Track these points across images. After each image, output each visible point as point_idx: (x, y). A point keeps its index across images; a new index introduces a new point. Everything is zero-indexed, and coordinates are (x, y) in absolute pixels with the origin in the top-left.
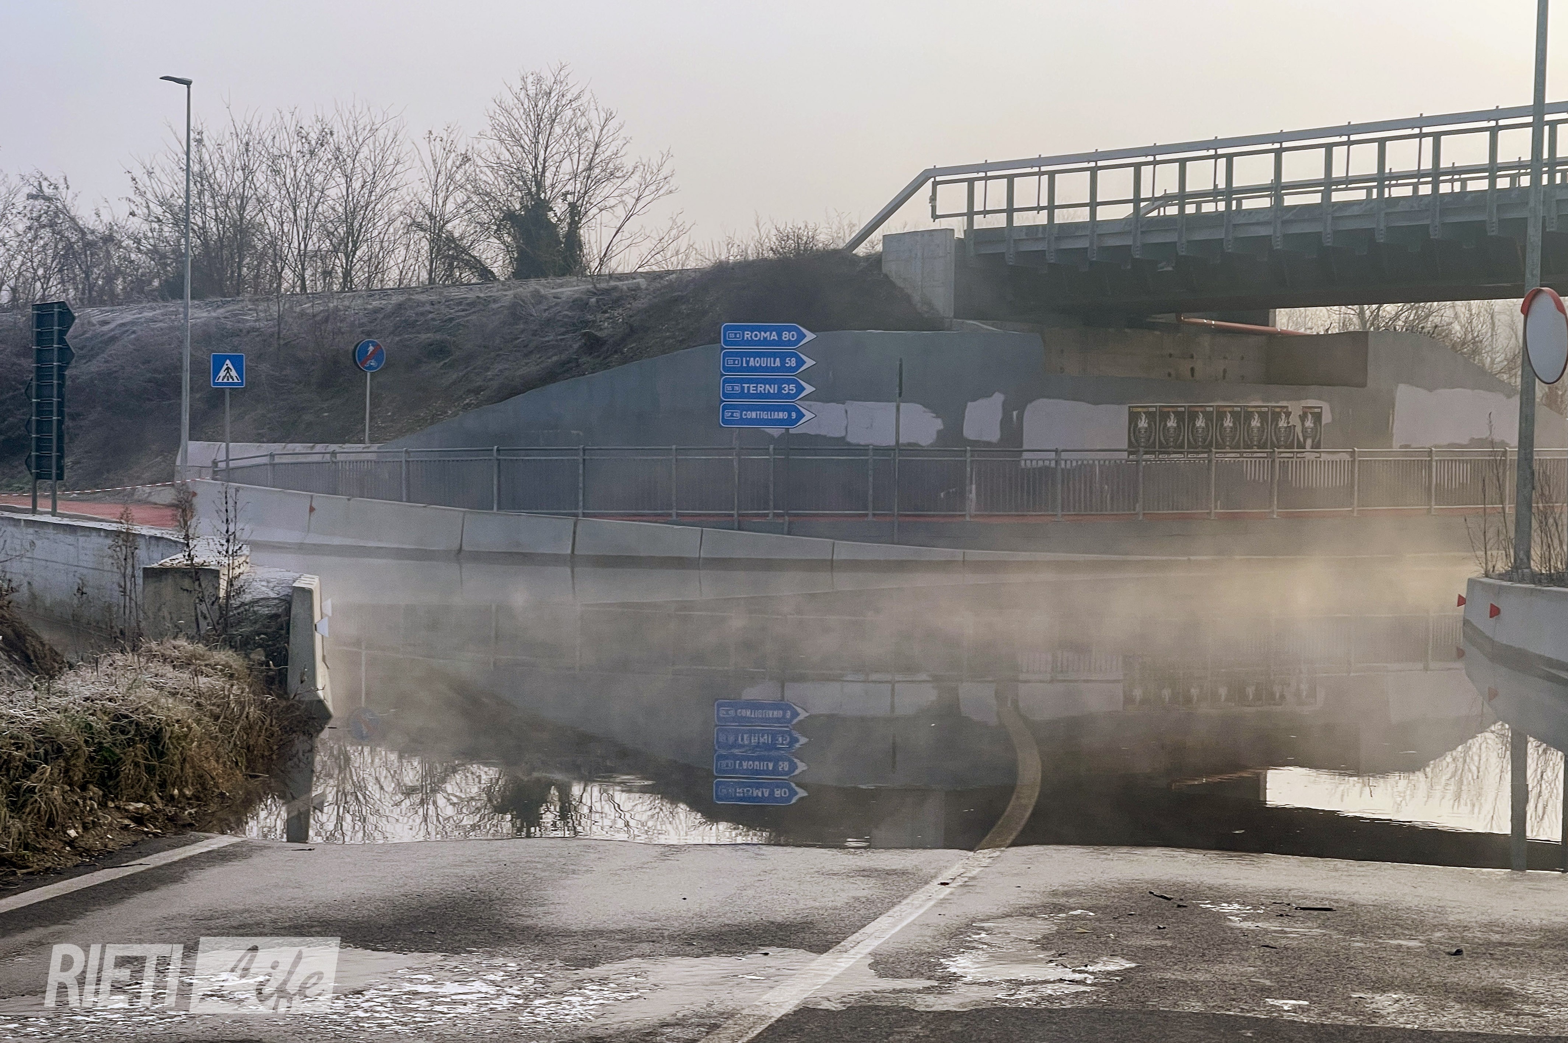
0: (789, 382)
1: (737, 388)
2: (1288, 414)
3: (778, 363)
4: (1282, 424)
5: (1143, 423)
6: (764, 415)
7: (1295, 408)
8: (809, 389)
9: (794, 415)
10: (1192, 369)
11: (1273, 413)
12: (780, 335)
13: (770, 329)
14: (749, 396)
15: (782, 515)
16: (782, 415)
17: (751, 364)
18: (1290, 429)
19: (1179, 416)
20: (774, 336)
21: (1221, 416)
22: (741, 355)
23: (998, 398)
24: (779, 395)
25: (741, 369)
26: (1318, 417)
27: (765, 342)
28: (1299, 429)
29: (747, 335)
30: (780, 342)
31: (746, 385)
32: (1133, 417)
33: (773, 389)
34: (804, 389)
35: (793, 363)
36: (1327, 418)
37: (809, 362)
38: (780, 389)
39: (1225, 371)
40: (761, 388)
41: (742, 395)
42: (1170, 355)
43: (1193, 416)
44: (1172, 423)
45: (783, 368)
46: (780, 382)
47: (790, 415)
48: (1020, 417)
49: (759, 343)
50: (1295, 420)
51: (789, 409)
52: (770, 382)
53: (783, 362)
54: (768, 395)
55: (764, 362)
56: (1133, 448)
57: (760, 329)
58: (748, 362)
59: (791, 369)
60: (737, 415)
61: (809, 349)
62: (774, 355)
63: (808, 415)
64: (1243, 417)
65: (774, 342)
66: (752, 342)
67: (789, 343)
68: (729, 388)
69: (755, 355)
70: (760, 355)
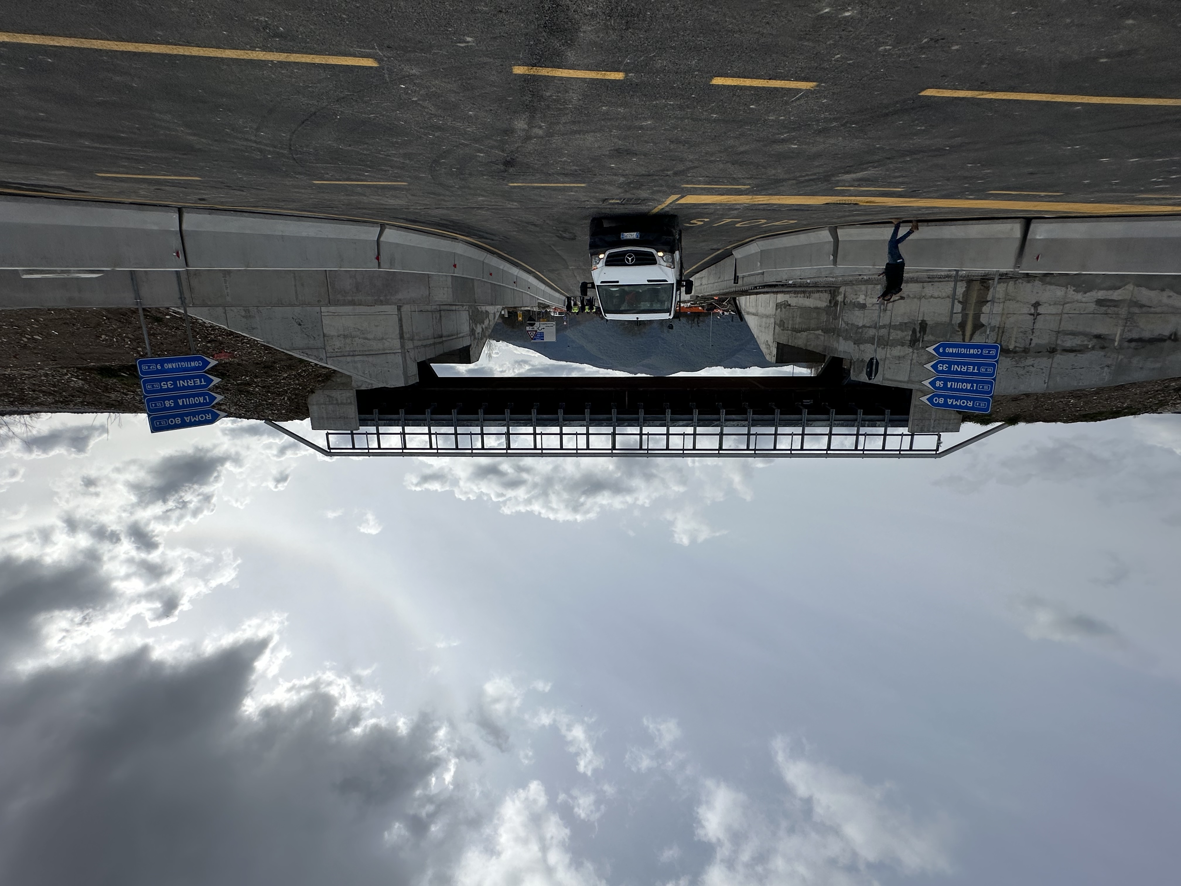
0: (942, 371)
1: (983, 370)
6: (963, 351)
9: (941, 350)
12: (946, 401)
13: (951, 406)
16: (950, 350)
17: (969, 385)
22: (976, 391)
25: (977, 382)
27: (957, 398)
30: (946, 397)
31: (976, 371)
33: (955, 368)
34: (932, 366)
38: (950, 367)
40: (964, 369)
45: (946, 381)
46: (949, 372)
47: (944, 350)
49: (962, 398)
52: (957, 372)
53: (945, 384)
54: (958, 363)
55: (960, 385)
58: (972, 386)
59: (940, 379)
60: (985, 352)
62: (951, 389)
65: (951, 397)
66: (967, 399)
67: (939, 396)
68: (990, 370)
69: (966, 390)
70: (962, 390)
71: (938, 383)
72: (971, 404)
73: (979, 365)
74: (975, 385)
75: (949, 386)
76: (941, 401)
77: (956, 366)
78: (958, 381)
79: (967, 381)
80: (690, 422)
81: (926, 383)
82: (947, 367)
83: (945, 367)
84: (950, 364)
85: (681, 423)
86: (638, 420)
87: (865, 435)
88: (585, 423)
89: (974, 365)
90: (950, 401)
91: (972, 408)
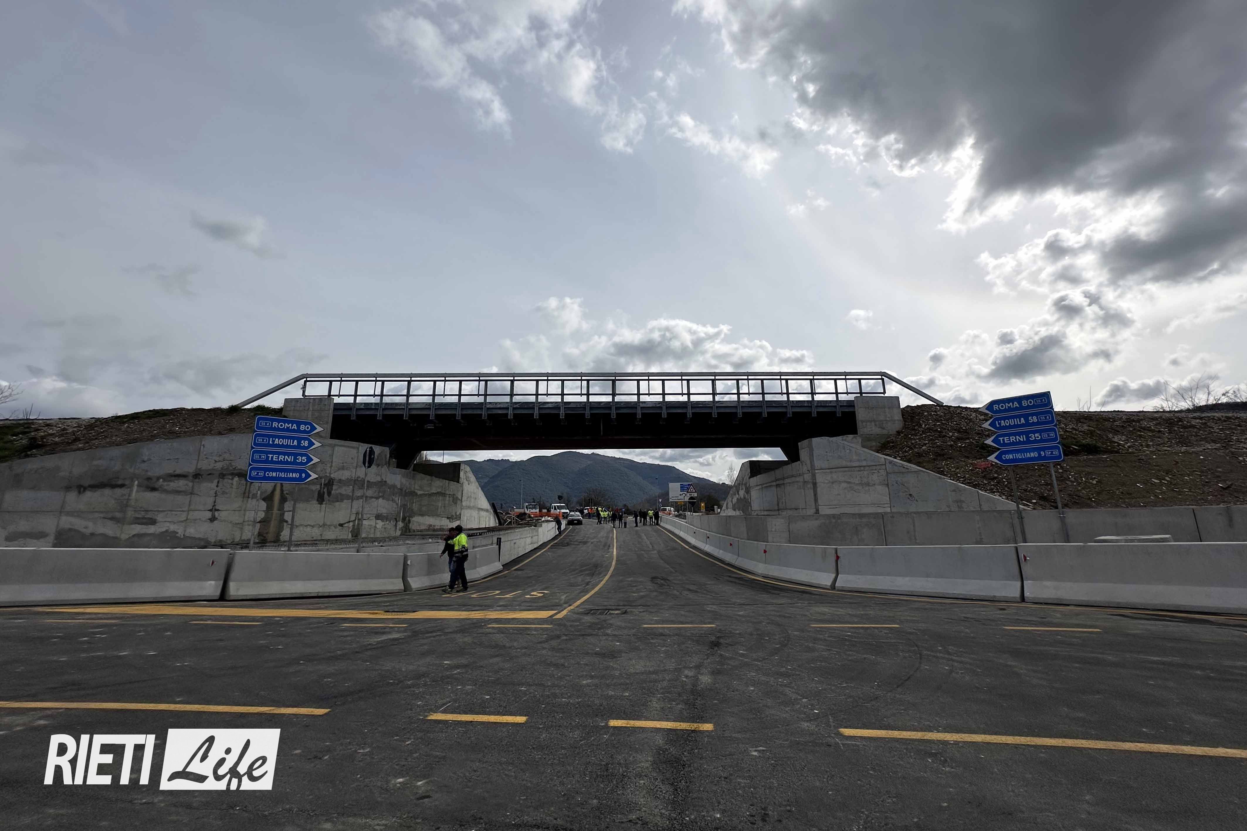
0: (302, 455)
1: (263, 457)
3: (295, 443)
6: (282, 475)
8: (315, 460)
9: (304, 475)
12: (298, 427)
13: (293, 423)
16: (295, 475)
17: (276, 442)
22: (269, 436)
25: (268, 445)
27: (288, 430)
30: (298, 431)
31: (271, 456)
33: (290, 459)
34: (312, 460)
38: (295, 459)
40: (281, 458)
45: (299, 446)
46: (296, 455)
47: (301, 476)
49: (283, 430)
51: (301, 472)
52: (289, 454)
53: (299, 443)
54: (287, 463)
55: (285, 442)
57: (286, 421)
58: (273, 441)
59: (305, 448)
60: (261, 474)
62: (293, 438)
63: (314, 476)
65: (294, 431)
66: (278, 429)
67: (305, 432)
68: (256, 456)
69: (279, 437)
70: (284, 437)
71: (306, 444)
72: (274, 425)
73: (266, 461)
74: (271, 443)
75: (296, 441)
76: (302, 427)
77: (289, 460)
78: (287, 446)
79: (278, 446)
80: (541, 407)
81: (317, 444)
82: (298, 459)
83: (300, 459)
84: (294, 463)
85: (550, 405)
86: (591, 408)
87: (374, 395)
88: (641, 405)
89: (272, 462)
90: (295, 427)
91: (273, 420)
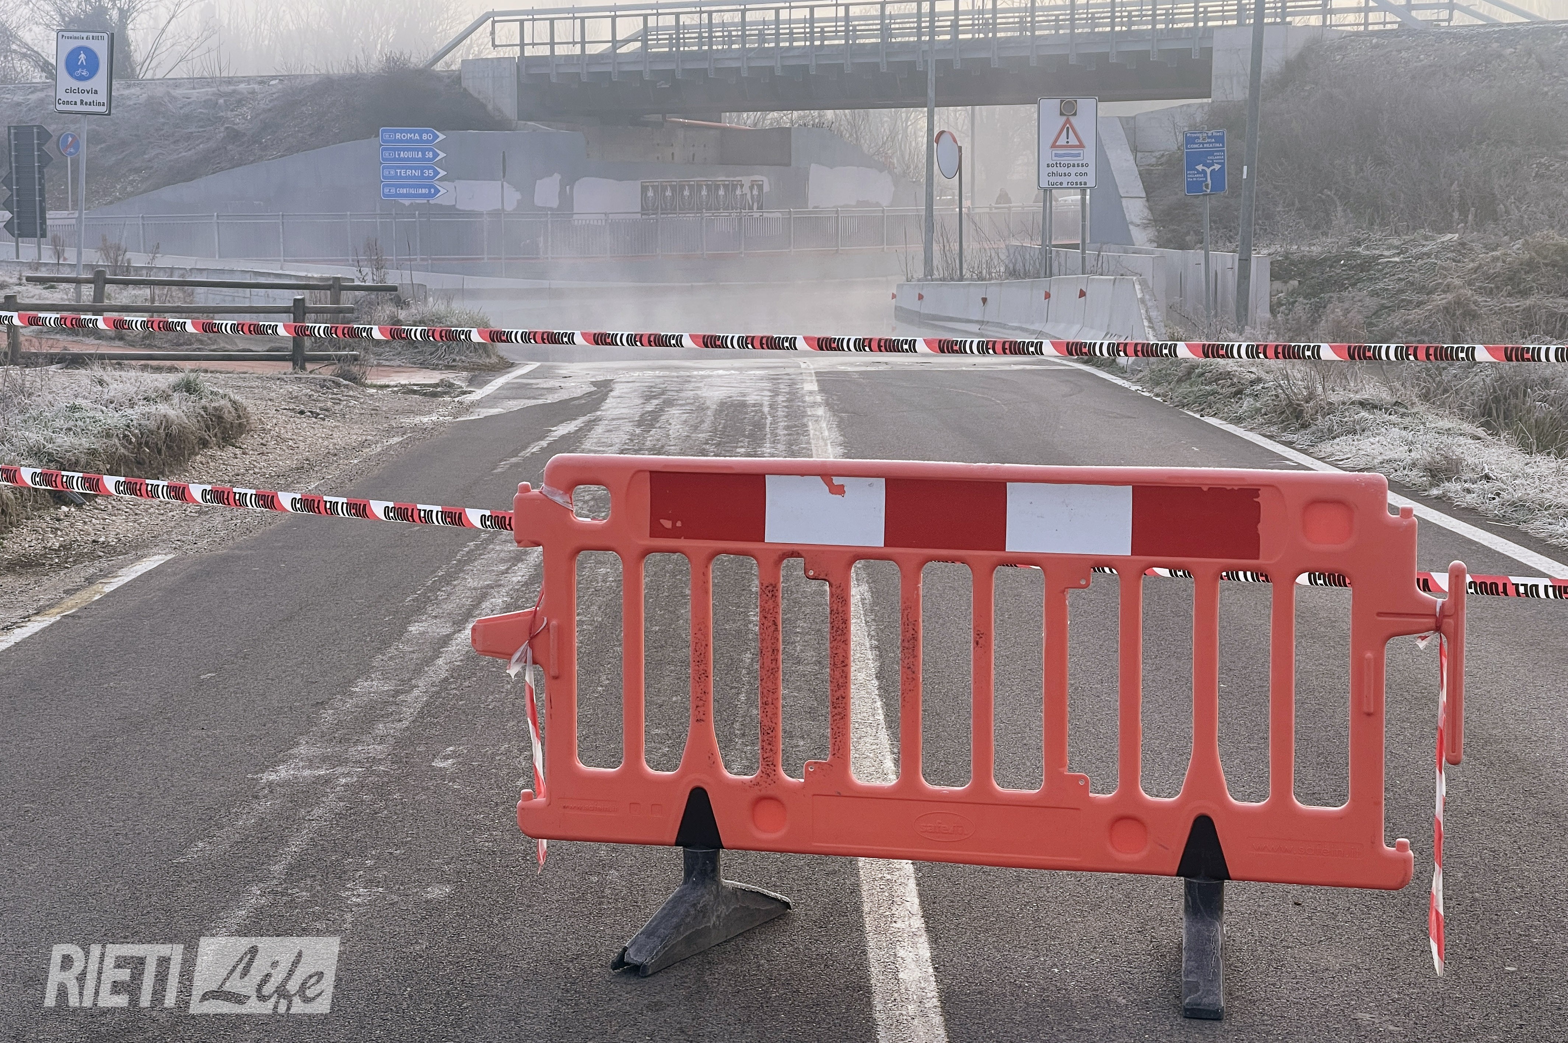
0: (428, 168)
1: (392, 172)
2: (742, 186)
3: (420, 155)
4: (738, 192)
5: (650, 194)
6: (412, 191)
7: (746, 181)
8: (442, 173)
9: (433, 191)
10: (673, 154)
11: (733, 185)
12: (421, 136)
13: (414, 132)
14: (401, 177)
15: (426, 260)
16: (425, 191)
17: (402, 155)
18: (743, 195)
19: (673, 189)
20: (417, 137)
21: (700, 187)
22: (394, 150)
23: (557, 177)
24: (422, 177)
25: (394, 159)
26: (760, 187)
27: (411, 141)
28: (749, 196)
29: (398, 136)
30: (421, 141)
31: (399, 171)
32: (644, 189)
33: (417, 173)
34: (439, 173)
35: (431, 155)
36: (766, 188)
37: (442, 155)
38: (422, 173)
39: (694, 155)
40: (409, 172)
41: (396, 177)
42: (658, 145)
43: (682, 188)
44: (668, 193)
45: (424, 159)
46: (422, 169)
47: (430, 191)
48: (572, 189)
49: (407, 141)
50: (746, 190)
51: (430, 187)
52: (416, 168)
53: (424, 154)
54: (415, 177)
55: (410, 154)
56: (644, 210)
57: (407, 132)
58: (399, 155)
59: (429, 160)
60: (393, 191)
61: (442, 146)
62: (417, 150)
63: (442, 191)
64: (713, 188)
65: (416, 141)
66: (401, 141)
67: (427, 141)
68: (386, 173)
69: (404, 150)
70: (408, 150)
74: (397, 157)
75: (420, 152)
76: (425, 136)
78: (413, 159)
79: (404, 159)
83: (427, 173)
91: (396, 132)
